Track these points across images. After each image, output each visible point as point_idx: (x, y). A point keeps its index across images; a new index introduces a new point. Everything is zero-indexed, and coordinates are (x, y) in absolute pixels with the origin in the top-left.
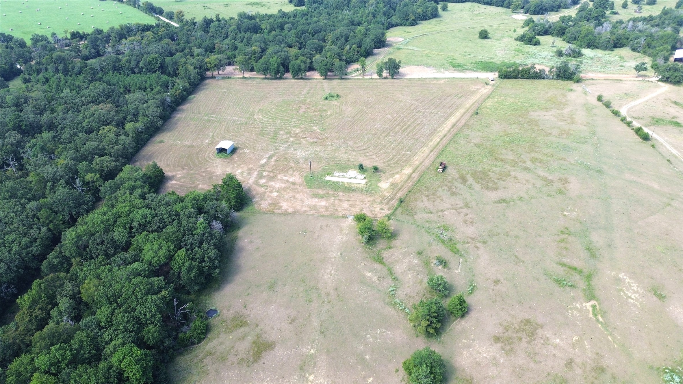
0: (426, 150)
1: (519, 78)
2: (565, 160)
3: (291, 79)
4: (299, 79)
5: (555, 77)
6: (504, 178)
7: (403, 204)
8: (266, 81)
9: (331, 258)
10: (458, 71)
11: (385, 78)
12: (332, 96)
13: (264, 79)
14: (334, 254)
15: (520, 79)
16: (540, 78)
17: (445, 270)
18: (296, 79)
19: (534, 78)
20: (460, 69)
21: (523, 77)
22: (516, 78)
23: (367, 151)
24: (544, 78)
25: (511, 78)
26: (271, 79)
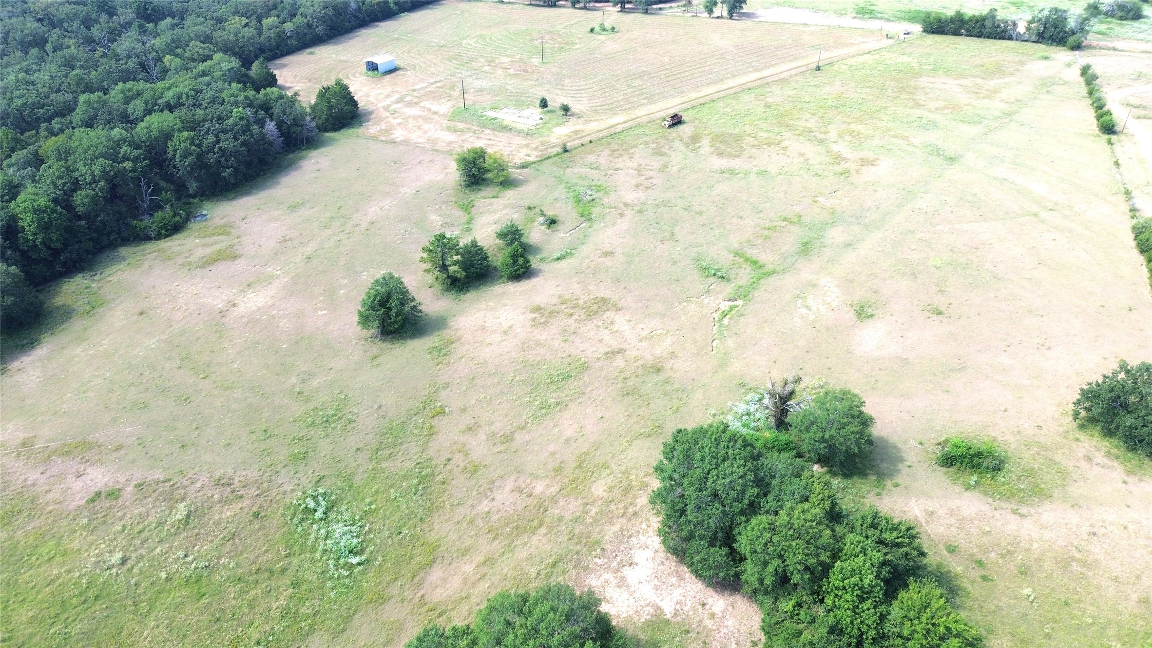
0: (677, 100)
1: (961, 35)
2: (904, 138)
3: (568, 8)
4: (580, 8)
5: (1033, 38)
6: (765, 146)
7: (566, 154)
8: (531, 7)
9: (400, 193)
10: (860, 18)
11: (718, 17)
12: (604, 30)
13: (528, 5)
14: (407, 191)
15: (963, 37)
16: (1003, 38)
17: (548, 231)
18: (576, 8)
19: (989, 36)
20: (867, 16)
21: (970, 34)
22: (956, 33)
23: (583, 92)
24: (1010, 38)
25: (946, 34)
26: (538, 6)
